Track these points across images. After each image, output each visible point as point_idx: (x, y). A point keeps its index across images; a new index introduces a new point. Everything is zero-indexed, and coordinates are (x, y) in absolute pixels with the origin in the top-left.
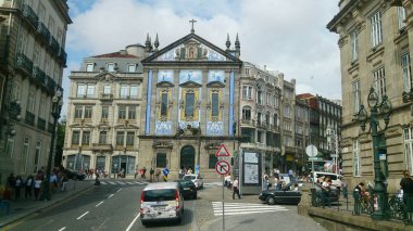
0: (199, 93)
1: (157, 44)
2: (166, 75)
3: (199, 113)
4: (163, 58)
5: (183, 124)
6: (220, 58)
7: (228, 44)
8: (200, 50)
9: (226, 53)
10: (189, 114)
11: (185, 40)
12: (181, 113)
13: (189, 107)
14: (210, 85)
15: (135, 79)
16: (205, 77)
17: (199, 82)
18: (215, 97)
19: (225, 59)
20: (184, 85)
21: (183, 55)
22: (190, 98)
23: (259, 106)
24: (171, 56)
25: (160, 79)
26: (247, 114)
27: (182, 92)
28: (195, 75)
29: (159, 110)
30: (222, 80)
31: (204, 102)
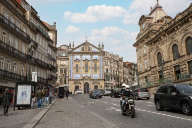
0: (89, 64)
1: (73, 45)
2: (78, 57)
3: (90, 71)
4: (76, 51)
5: (84, 75)
6: (97, 50)
7: (99, 45)
8: (89, 48)
9: (99, 49)
10: (86, 71)
11: (84, 44)
12: (83, 71)
13: (86, 68)
14: (94, 60)
15: (66, 59)
16: (92, 58)
17: (90, 59)
18: (96, 65)
19: (99, 51)
20: (84, 61)
21: (83, 50)
22: (87, 65)
23: (111, 67)
24: (79, 50)
25: (75, 58)
26: (107, 70)
27: (83, 63)
28: (88, 57)
29: (75, 70)
30: (98, 59)
31: (92, 67)
